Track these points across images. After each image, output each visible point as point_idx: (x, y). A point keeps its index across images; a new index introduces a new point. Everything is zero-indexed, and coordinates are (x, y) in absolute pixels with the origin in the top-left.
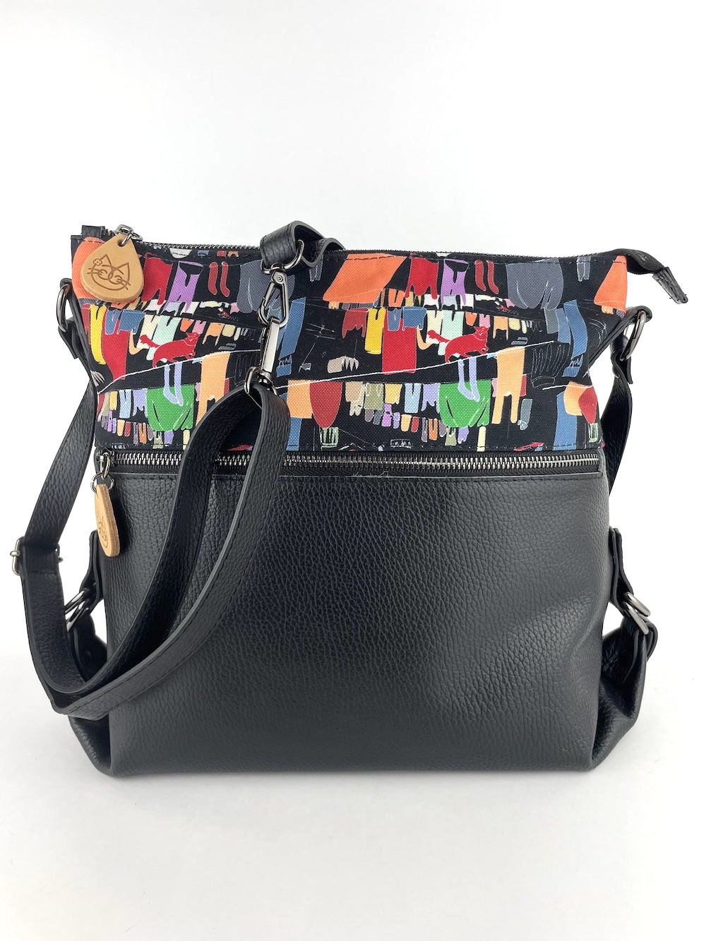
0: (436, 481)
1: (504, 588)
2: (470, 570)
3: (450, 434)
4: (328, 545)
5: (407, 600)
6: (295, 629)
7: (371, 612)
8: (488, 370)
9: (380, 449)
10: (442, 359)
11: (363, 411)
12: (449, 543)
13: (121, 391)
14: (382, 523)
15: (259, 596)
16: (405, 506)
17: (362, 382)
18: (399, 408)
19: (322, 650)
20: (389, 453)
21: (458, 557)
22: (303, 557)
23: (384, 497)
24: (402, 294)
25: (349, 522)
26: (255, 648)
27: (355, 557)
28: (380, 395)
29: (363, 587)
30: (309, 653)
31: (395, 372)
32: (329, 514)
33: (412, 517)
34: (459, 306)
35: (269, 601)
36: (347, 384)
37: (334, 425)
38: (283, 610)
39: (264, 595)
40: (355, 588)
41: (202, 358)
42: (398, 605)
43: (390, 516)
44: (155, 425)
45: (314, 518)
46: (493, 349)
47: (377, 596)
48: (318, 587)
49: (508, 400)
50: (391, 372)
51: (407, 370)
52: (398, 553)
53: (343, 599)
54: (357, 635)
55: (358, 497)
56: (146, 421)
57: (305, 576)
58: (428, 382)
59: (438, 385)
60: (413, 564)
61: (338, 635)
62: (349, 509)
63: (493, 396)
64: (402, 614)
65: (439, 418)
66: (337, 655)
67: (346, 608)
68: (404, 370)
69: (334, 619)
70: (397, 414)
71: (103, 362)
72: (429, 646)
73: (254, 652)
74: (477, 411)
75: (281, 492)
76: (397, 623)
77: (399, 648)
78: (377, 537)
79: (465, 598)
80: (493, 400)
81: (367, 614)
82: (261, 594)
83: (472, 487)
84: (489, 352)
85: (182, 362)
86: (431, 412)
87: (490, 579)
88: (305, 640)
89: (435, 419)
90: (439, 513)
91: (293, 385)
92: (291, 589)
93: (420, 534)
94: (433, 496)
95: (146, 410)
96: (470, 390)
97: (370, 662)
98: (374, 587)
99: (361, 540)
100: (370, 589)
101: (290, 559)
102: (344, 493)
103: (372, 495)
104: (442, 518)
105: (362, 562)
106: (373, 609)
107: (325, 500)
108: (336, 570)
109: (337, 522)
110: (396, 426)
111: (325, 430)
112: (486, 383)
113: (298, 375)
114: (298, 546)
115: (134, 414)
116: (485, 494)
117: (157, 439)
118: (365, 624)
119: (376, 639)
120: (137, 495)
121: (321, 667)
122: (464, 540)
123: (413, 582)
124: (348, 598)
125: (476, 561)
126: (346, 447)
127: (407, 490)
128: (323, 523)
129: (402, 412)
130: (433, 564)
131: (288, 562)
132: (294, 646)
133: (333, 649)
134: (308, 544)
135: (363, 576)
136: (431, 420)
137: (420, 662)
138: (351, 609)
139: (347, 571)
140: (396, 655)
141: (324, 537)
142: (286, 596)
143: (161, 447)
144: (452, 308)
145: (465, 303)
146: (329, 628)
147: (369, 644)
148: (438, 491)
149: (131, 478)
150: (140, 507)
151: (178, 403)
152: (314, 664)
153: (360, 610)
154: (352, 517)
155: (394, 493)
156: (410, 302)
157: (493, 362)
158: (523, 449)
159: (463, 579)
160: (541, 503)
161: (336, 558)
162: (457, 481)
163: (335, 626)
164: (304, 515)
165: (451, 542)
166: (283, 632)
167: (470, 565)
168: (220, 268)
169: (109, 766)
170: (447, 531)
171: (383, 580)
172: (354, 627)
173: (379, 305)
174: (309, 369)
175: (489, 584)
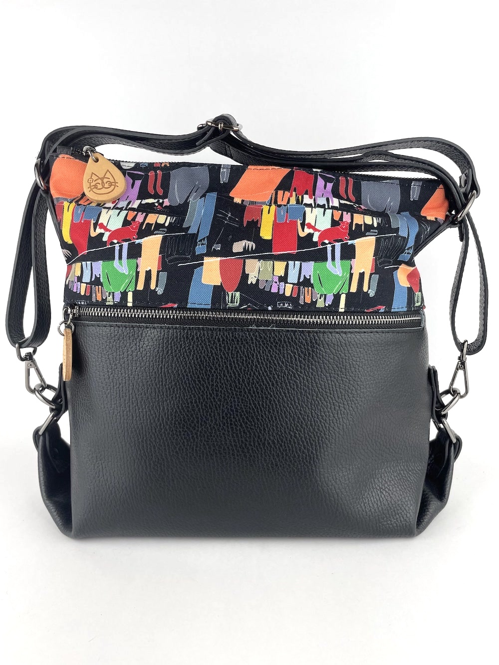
0: (309, 332)
1: (356, 410)
2: (332, 396)
3: (320, 298)
4: (231, 377)
5: (286, 417)
6: (206, 436)
7: (261, 425)
8: (349, 253)
9: (270, 308)
10: (315, 244)
11: (258, 280)
12: (317, 377)
13: (83, 263)
14: (270, 362)
15: (181, 412)
16: (287, 350)
17: (257, 260)
18: (284, 279)
19: (225, 451)
20: (276, 311)
21: (323, 387)
22: (213, 385)
23: (272, 343)
24: (287, 194)
25: (246, 360)
26: (177, 449)
27: (250, 386)
28: (270, 269)
29: (255, 407)
30: (216, 453)
31: (282, 253)
32: (231, 355)
33: (291, 358)
34: (328, 206)
35: (188, 416)
36: (247, 261)
37: (236, 291)
38: (198, 422)
39: (184, 411)
40: (250, 408)
41: (143, 240)
42: (280, 420)
43: (275, 357)
44: (108, 288)
45: (221, 357)
46: (353, 237)
47: (265, 414)
48: (223, 406)
49: (362, 275)
50: (279, 253)
51: (290, 252)
52: (281, 384)
53: (241, 415)
54: (250, 442)
55: (253, 343)
56: (101, 285)
57: (214, 398)
58: (305, 260)
59: (312, 264)
60: (291, 391)
61: (237, 441)
62: (247, 351)
63: (352, 272)
64: (283, 427)
65: (313, 287)
66: (236, 455)
67: (243, 422)
68: (288, 252)
69: (234, 429)
70: (282, 284)
71: (70, 242)
72: (302, 450)
73: (177, 452)
74: (340, 282)
75: (197, 338)
76: (279, 433)
77: (280, 451)
78: (266, 372)
79: (328, 416)
80: (351, 275)
81: (258, 427)
82: (182, 411)
83: (334, 337)
84: (349, 240)
85: (128, 243)
86: (307, 283)
87: (346, 403)
88: (214, 444)
89: (310, 288)
90: (311, 356)
91: (207, 260)
92: (204, 407)
93: (297, 370)
94: (306, 343)
95: (101, 277)
96: (335, 267)
97: (260, 461)
98: (263, 407)
99: (254, 373)
100: (261, 408)
101: (203, 387)
102: (243, 340)
103: (263, 341)
104: (313, 358)
105: (255, 390)
106: (262, 423)
107: (229, 345)
108: (236, 395)
109: (237, 360)
110: (281, 292)
111: (230, 293)
112: (347, 263)
113: (211, 253)
114: (210, 377)
115: (93, 279)
116: (344, 342)
117: (109, 298)
118: (256, 433)
119: (264, 444)
120: (94, 338)
121: (224, 464)
122: (328, 375)
123: (291, 404)
124: (245, 415)
125: (336, 390)
126: (244, 307)
127: (288, 339)
128: (228, 361)
129: (286, 282)
130: (306, 392)
131: (202, 388)
132: (205, 448)
133: (233, 450)
134: (217, 375)
135: (255, 399)
136: (306, 288)
137: (295, 462)
138: (247, 423)
139: (244, 396)
140: (278, 456)
141: (228, 371)
142: (200, 412)
143: (112, 304)
144: (323, 206)
145: (333, 203)
146: (231, 436)
147: (258, 447)
148: (310, 339)
149: (90, 326)
150: (96, 347)
151: (124, 272)
152: (219, 461)
153: (253, 424)
154: (248, 357)
155: (279, 340)
156: (293, 201)
157: (353, 247)
158: (371, 310)
159: (327, 403)
160: (382, 349)
161: (236, 386)
162: (324, 332)
163: (235, 435)
164: (214, 355)
165: (319, 376)
166: (197, 438)
167: (332, 392)
168: (156, 175)
169: (71, 531)
170: (316, 368)
171: (270, 402)
172: (248, 436)
173: (271, 203)
174: (219, 249)
175: (345, 406)
